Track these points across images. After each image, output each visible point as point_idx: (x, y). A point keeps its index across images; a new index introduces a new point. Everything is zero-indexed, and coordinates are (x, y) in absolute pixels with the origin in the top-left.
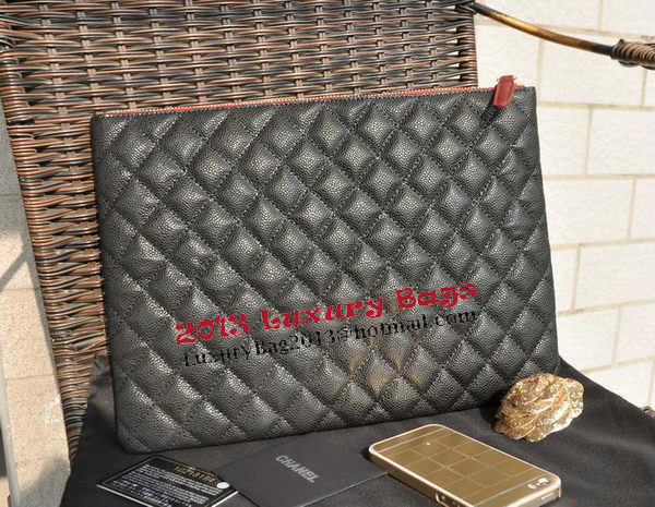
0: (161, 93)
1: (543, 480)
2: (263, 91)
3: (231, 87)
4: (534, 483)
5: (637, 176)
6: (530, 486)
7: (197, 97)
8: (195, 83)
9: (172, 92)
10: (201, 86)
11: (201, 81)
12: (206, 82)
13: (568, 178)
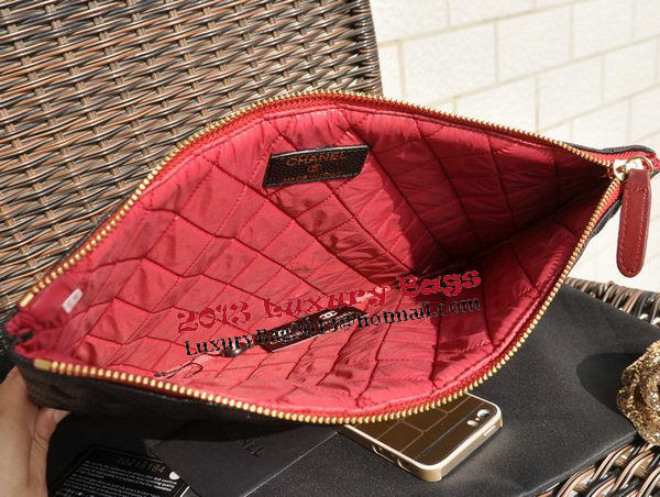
0: (12, 43)
1: (482, 413)
2: (130, 16)
3: (92, 19)
4: (473, 418)
5: (497, 19)
6: (470, 423)
7: (56, 39)
8: (49, 23)
9: (24, 40)
10: (57, 25)
11: (55, 20)
12: (62, 19)
13: (435, 33)
